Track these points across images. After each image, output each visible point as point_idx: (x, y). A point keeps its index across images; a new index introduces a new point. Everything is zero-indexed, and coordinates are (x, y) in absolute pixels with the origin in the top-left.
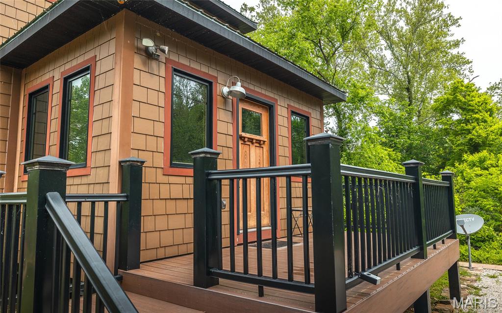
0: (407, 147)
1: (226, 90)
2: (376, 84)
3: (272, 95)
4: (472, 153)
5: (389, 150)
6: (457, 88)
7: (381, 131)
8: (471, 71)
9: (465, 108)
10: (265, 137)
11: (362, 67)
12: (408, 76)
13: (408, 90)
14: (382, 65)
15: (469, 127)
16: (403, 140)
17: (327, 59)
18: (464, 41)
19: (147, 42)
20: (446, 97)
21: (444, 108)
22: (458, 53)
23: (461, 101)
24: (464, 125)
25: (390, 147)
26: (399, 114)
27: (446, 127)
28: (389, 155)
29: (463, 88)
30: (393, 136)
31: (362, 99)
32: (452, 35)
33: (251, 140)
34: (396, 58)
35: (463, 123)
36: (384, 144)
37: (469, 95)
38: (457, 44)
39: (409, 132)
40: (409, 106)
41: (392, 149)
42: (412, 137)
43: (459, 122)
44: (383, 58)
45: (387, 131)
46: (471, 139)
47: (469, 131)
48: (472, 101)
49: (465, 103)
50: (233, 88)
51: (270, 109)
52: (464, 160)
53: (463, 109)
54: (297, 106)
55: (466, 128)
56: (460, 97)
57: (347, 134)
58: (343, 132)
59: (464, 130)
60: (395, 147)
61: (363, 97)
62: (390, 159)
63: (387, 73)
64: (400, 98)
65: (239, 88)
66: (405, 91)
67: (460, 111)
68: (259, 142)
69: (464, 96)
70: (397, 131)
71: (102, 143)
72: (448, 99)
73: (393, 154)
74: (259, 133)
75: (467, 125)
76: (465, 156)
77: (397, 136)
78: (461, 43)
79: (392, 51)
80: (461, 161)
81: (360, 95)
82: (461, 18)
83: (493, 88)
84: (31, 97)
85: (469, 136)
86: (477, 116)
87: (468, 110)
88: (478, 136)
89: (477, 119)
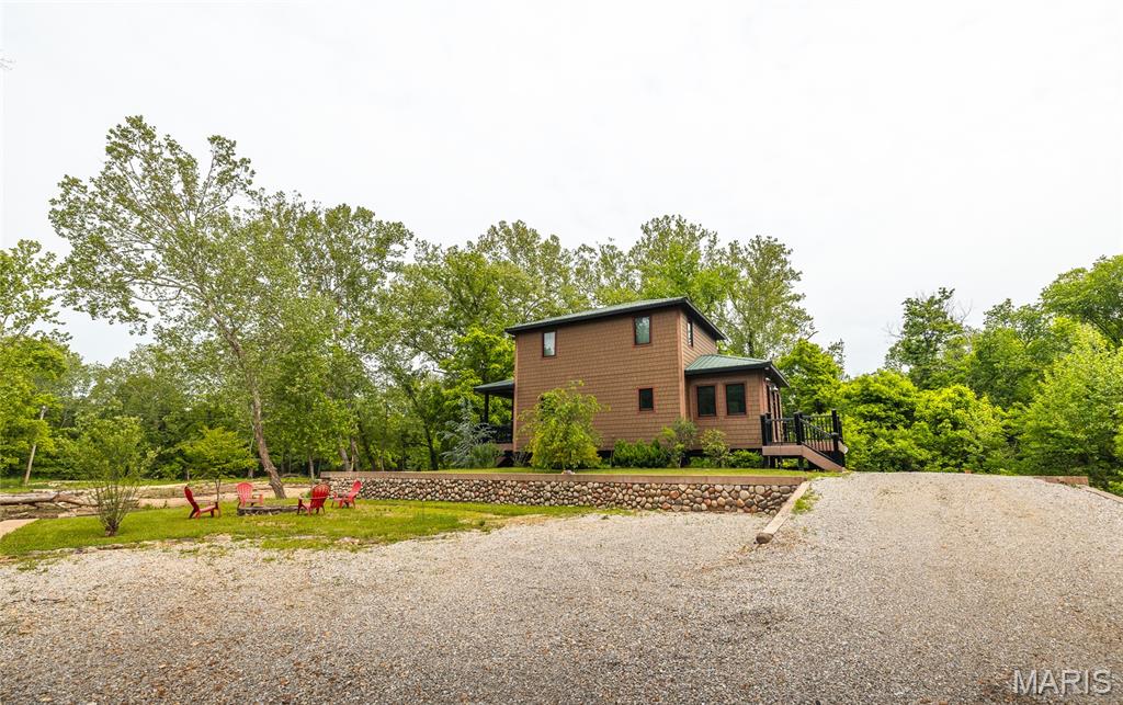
1: (771, 389)
6: (802, 349)
9: (810, 369)
15: (815, 388)
18: (804, 295)
19: (767, 379)
22: (799, 308)
23: (806, 362)
24: (810, 385)
29: (808, 349)
32: (794, 288)
35: (809, 383)
37: (813, 356)
38: (797, 298)
46: (817, 400)
47: (815, 392)
48: (817, 362)
49: (810, 364)
55: (812, 388)
56: (806, 358)
59: (810, 390)
67: (806, 371)
69: (809, 358)
71: (755, 408)
75: (812, 386)
78: (801, 299)
82: (801, 273)
83: (833, 348)
84: (698, 388)
85: (815, 397)
86: (821, 377)
87: (813, 371)
88: (824, 397)
89: (822, 381)
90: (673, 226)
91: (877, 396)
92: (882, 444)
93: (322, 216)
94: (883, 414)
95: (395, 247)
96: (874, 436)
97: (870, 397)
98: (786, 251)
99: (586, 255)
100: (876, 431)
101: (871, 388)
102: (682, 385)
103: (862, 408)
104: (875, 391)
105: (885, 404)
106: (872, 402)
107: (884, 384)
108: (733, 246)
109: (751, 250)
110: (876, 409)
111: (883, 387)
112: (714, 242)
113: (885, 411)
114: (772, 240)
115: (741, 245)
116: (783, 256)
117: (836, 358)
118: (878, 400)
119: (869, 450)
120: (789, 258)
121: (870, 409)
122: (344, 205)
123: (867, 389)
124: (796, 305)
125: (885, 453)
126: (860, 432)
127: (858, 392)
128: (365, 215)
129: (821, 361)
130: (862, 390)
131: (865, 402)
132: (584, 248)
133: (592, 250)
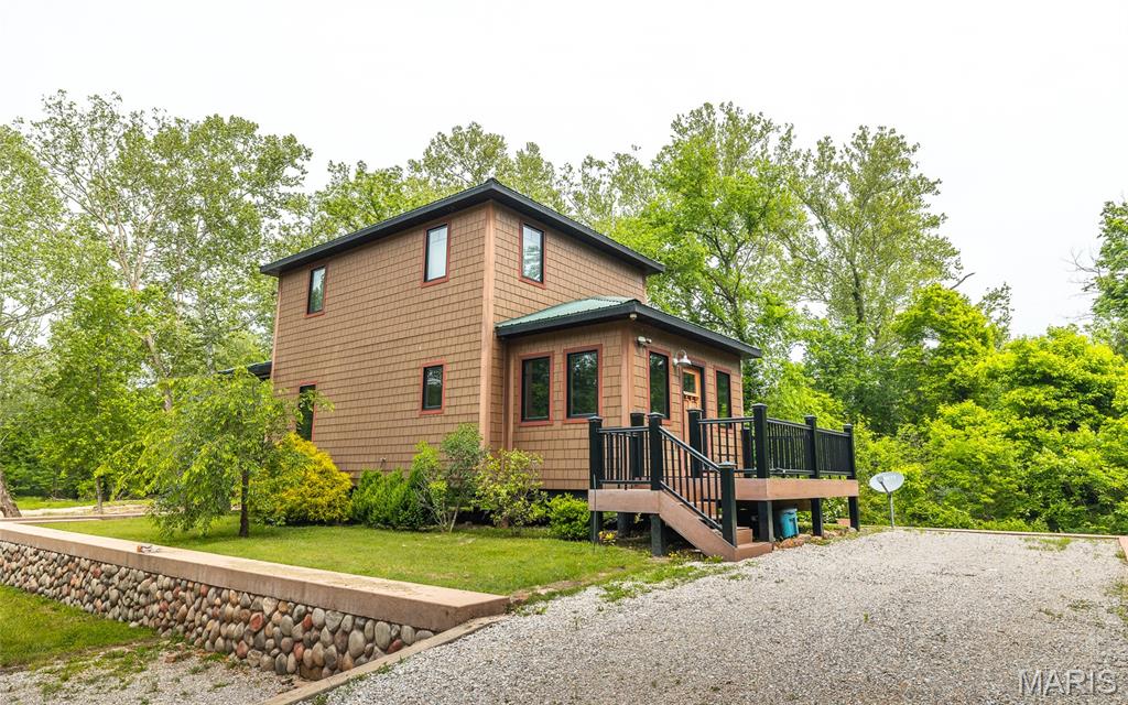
0: (856, 390)
1: (676, 361)
2: (804, 283)
3: (702, 359)
4: (951, 402)
5: (824, 395)
6: (930, 299)
7: (813, 363)
8: (958, 267)
9: (945, 332)
10: (697, 394)
11: (778, 255)
12: (855, 274)
13: (856, 295)
14: (813, 254)
15: (950, 361)
16: (849, 379)
17: (726, 260)
18: (945, 217)
19: (642, 339)
20: (913, 313)
21: (912, 331)
22: (937, 237)
23: (936, 320)
24: (942, 358)
25: (827, 390)
26: (840, 336)
27: (913, 360)
28: (824, 405)
29: (940, 300)
30: (832, 373)
31: (779, 321)
32: (928, 206)
33: (689, 397)
34: (836, 245)
35: (941, 355)
36: (818, 386)
37: (949, 310)
38: (934, 222)
39: (859, 366)
40: (858, 322)
41: (829, 395)
42: (862, 374)
43: (937, 352)
44: (813, 241)
45: (823, 364)
46: (953, 381)
47: (950, 369)
48: (954, 320)
49: (943, 323)
50: (681, 361)
51: (701, 371)
52: (940, 414)
53: (943, 332)
54: (720, 365)
55: (946, 362)
56: (935, 314)
57: (757, 371)
58: (750, 368)
59: (942, 366)
60: (834, 393)
61: (781, 319)
62: (825, 410)
63: (821, 268)
64: (845, 310)
65: (686, 360)
66: (851, 299)
67: (938, 335)
68: (694, 398)
69: (942, 313)
70: (837, 363)
71: (613, 402)
72: (915, 316)
73: (829, 401)
74: (694, 392)
75: (946, 358)
76: (941, 408)
77: (838, 372)
78: (940, 222)
79: (829, 233)
80: (934, 415)
81: (776, 315)
82: (939, 181)
83: (993, 297)
84: (525, 362)
85: (950, 376)
86: (961, 344)
87: (949, 335)
88: (964, 376)
89: (962, 350)
90: (721, 118)
91: (1044, 373)
92: (1046, 459)
93: (186, 134)
94: (1053, 405)
95: (289, 172)
96: (1038, 444)
97: (1030, 375)
98: (910, 146)
99: (594, 172)
100: (1040, 433)
101: (1032, 360)
102: (486, 357)
103: (1017, 394)
104: (1040, 364)
105: (1058, 386)
106: (1035, 382)
107: (1057, 352)
108: (825, 146)
109: (855, 151)
110: (1039, 395)
111: (1053, 358)
112: (787, 139)
113: (1057, 398)
114: (887, 131)
115: (837, 144)
116: (904, 155)
117: (996, 314)
118: (1046, 379)
119: (1026, 467)
120: (913, 158)
121: (1029, 395)
122: (216, 116)
123: (1026, 362)
124: (933, 232)
125: (1052, 472)
126: (1011, 435)
127: (1011, 366)
128: (244, 128)
129: (962, 318)
130: (1017, 363)
131: (1024, 383)
132: (590, 162)
133: (601, 165)
